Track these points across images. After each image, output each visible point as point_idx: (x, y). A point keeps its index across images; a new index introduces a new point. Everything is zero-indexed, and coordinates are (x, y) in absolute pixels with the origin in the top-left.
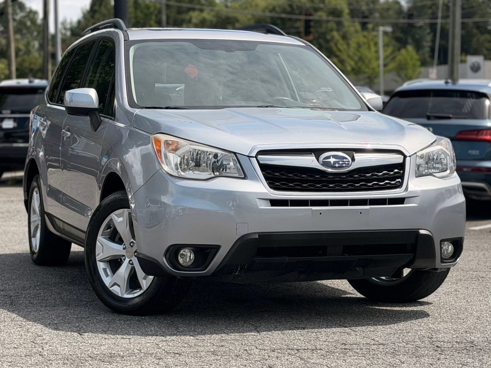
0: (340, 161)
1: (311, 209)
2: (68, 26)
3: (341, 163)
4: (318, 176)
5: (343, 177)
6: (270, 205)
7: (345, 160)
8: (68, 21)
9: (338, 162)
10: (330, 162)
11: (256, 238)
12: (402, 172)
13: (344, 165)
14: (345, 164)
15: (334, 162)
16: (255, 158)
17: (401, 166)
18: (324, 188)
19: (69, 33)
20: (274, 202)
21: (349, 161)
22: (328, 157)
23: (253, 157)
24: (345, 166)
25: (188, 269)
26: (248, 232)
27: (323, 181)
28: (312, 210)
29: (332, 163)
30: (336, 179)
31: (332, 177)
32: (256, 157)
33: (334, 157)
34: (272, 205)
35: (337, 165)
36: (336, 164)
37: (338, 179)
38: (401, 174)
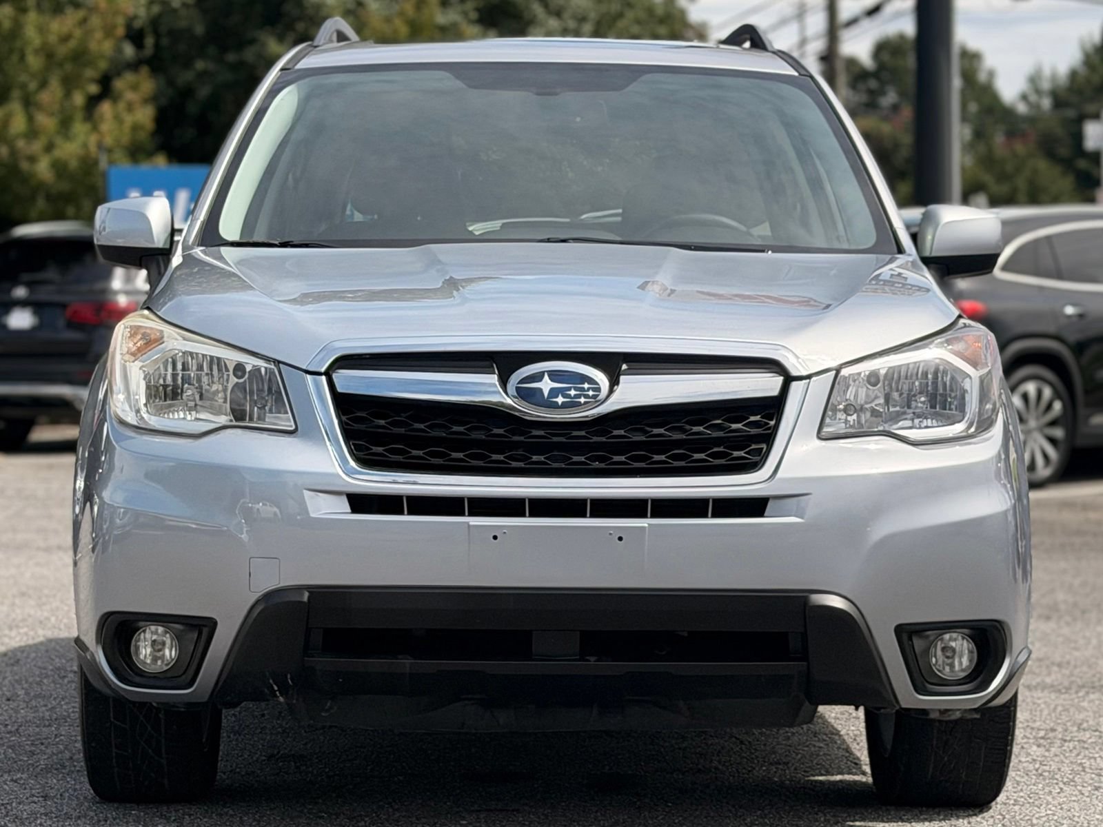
0: (569, 389)
1: (468, 523)
2: (1046, 85)
3: (573, 393)
4: (501, 431)
5: (575, 433)
6: (349, 511)
7: (586, 386)
8: (1047, 72)
9: (562, 392)
10: (541, 390)
11: (302, 602)
12: (772, 423)
13: (582, 400)
14: (586, 396)
15: (552, 390)
16: (324, 378)
17: (773, 407)
18: (514, 464)
19: (1046, 103)
20: (361, 503)
21: (598, 390)
22: (538, 377)
23: (319, 374)
24: (586, 403)
25: (158, 683)
26: (282, 584)
27: (517, 445)
28: (469, 526)
29: (546, 394)
30: (555, 439)
31: (541, 433)
32: (328, 374)
33: (555, 376)
34: (355, 510)
35: (560, 400)
36: (557, 397)
37: (563, 439)
38: (769, 428)
